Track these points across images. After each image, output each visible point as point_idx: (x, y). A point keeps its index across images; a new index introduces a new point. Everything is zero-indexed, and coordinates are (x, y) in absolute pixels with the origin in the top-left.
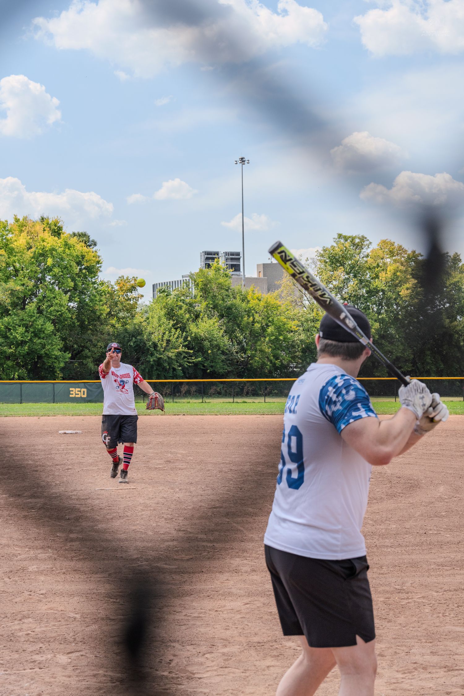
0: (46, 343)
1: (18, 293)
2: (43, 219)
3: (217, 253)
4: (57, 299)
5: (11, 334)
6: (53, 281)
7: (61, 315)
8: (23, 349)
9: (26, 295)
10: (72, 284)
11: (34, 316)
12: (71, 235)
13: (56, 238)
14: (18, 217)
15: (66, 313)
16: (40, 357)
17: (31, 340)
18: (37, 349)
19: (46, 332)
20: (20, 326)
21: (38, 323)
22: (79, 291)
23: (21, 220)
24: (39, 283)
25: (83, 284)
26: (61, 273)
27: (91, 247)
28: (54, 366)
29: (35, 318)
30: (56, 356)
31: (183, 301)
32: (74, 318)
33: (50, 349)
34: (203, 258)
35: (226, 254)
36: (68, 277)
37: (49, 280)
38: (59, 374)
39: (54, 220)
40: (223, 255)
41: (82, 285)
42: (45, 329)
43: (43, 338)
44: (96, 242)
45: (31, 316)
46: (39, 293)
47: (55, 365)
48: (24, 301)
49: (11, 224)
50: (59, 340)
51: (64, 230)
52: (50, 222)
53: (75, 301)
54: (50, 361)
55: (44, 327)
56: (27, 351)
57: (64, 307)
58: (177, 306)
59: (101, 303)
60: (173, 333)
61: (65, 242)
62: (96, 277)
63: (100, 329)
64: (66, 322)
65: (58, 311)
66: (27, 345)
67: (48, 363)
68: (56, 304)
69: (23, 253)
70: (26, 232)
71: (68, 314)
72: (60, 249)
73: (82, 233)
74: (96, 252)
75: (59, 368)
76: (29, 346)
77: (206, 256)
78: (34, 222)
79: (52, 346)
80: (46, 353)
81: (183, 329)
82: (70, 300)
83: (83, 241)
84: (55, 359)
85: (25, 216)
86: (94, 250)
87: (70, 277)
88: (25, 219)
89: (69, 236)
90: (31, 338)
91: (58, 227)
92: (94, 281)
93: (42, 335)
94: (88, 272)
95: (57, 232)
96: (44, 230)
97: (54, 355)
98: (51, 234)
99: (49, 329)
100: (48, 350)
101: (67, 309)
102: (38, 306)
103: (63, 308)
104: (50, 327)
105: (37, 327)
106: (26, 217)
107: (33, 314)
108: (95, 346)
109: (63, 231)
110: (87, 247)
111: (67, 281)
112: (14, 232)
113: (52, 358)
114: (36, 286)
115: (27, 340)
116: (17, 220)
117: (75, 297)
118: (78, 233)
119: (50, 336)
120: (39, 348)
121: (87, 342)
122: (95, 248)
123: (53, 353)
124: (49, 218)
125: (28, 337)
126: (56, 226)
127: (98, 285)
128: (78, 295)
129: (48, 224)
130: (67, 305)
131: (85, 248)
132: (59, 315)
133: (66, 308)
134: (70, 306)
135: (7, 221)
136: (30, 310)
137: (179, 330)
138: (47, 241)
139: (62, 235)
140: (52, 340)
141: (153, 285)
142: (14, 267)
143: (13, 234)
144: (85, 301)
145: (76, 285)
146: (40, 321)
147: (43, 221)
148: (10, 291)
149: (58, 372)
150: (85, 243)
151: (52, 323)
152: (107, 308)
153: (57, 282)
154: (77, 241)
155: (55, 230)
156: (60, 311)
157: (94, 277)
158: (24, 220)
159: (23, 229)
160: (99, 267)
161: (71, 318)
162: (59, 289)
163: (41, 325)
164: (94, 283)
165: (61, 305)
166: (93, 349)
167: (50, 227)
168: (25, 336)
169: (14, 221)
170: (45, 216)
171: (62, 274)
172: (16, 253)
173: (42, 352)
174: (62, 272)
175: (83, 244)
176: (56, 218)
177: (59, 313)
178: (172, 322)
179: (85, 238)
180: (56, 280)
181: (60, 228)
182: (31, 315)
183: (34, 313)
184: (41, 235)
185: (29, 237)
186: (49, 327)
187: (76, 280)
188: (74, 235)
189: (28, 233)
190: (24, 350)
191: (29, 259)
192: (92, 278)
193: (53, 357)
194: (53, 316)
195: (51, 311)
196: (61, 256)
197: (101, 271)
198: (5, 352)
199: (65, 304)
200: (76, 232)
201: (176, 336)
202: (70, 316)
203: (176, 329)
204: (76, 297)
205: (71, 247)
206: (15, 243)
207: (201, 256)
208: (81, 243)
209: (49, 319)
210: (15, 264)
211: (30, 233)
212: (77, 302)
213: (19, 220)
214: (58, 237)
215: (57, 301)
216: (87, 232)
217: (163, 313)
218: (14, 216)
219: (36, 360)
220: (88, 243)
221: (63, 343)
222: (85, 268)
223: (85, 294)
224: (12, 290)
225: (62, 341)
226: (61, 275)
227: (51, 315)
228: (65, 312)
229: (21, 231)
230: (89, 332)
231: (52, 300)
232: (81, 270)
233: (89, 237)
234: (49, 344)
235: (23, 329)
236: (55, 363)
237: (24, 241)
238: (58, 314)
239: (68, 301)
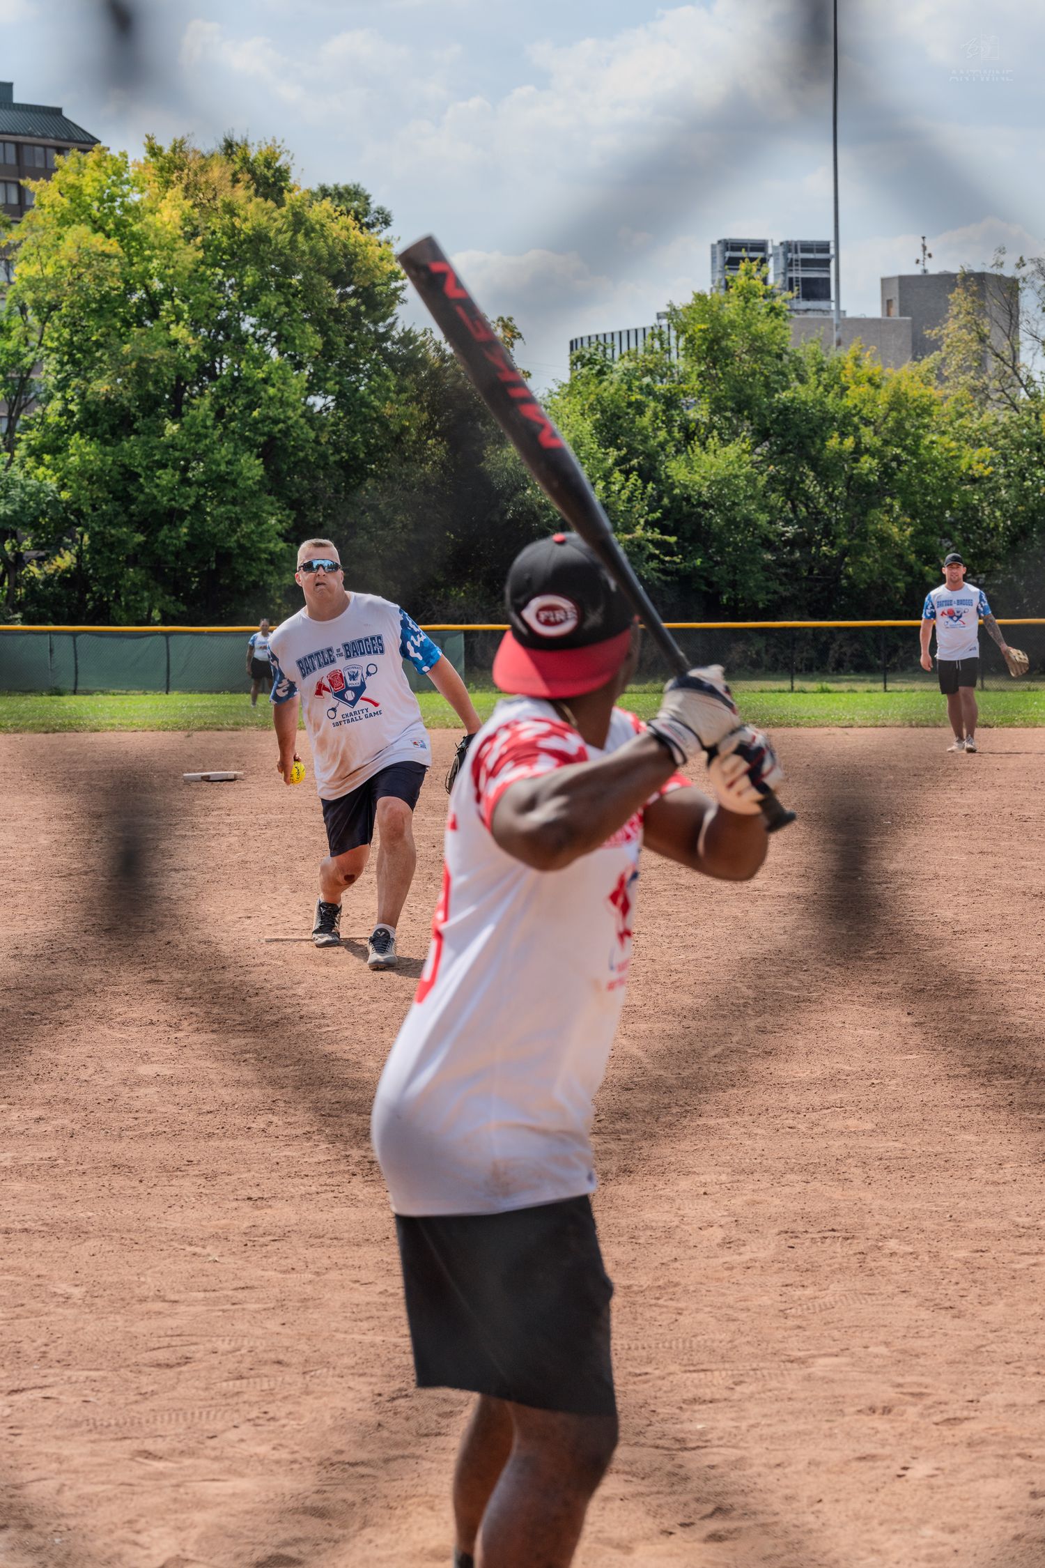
0: (241, 516)
1: (158, 368)
2: (229, 146)
3: (760, 247)
4: (273, 386)
5: (140, 489)
6: (263, 331)
7: (286, 433)
8: (173, 534)
9: (183, 372)
10: (317, 341)
11: (206, 437)
12: (314, 194)
13: (270, 204)
14: (159, 142)
15: (302, 428)
16: (225, 557)
17: (197, 507)
18: (215, 535)
19: (241, 484)
20: (164, 466)
21: (218, 456)
22: (340, 360)
23: (167, 151)
24: (220, 338)
25: (350, 340)
26: (284, 309)
27: (375, 230)
28: (265, 582)
29: (207, 441)
30: (271, 553)
31: (648, 391)
32: (323, 441)
33: (253, 532)
34: (719, 261)
35: (788, 247)
36: (305, 320)
37: (252, 330)
38: (280, 605)
39: (264, 148)
40: (781, 250)
41: (347, 344)
42: (240, 473)
43: (234, 502)
44: (388, 215)
45: (199, 437)
46: (221, 368)
47: (271, 580)
48: (177, 392)
49: (137, 164)
50: (279, 508)
51: (293, 178)
52: (253, 154)
53: (327, 392)
54: (255, 568)
55: (236, 468)
56: (186, 539)
57: (295, 409)
58: (630, 405)
59: (404, 396)
60: (616, 488)
61: (295, 214)
62: (390, 320)
63: (400, 475)
64: (301, 454)
65: (276, 421)
66: (187, 523)
67: (250, 573)
68: (271, 399)
69: (173, 250)
70: (181, 186)
71: (307, 428)
72: (280, 237)
73: (347, 189)
74: (388, 243)
75: (279, 588)
76: (192, 524)
77: (728, 254)
78: (203, 157)
79: (260, 524)
80: (241, 546)
81: (648, 474)
82: (313, 387)
83: (348, 212)
84: (270, 562)
85: (179, 139)
86: (382, 237)
87: (310, 321)
88: (178, 147)
89: (308, 197)
90: (198, 501)
91: (278, 170)
92: (382, 330)
93: (231, 493)
94: (364, 303)
95: (275, 184)
96: (235, 180)
97: (265, 551)
98: (257, 191)
99: (249, 475)
100: (248, 536)
101: (302, 416)
102: (217, 407)
103: (290, 413)
104: (252, 468)
105: (214, 467)
106: (182, 142)
107: (203, 431)
108: (386, 524)
109: (291, 181)
110: (361, 228)
111: (303, 332)
112: (146, 185)
113: (259, 559)
114: (213, 349)
115: (187, 508)
116: (154, 152)
117: (327, 380)
118: (336, 188)
119: (253, 494)
120: (221, 531)
121: (363, 513)
122: (386, 233)
123: (263, 546)
124: (250, 142)
125: (188, 497)
126: (268, 165)
127: (394, 343)
128: (336, 374)
129: (245, 160)
130: (304, 404)
131: (357, 232)
132: (280, 431)
133: (299, 412)
134: (314, 405)
135: (124, 155)
136: (194, 418)
137: (634, 477)
138: (242, 213)
139: (286, 195)
140: (259, 508)
141: (571, 343)
142: (147, 288)
143: (142, 191)
144: (357, 389)
145: (328, 344)
146: (223, 452)
147: (233, 153)
148: (134, 364)
149: (279, 601)
150: (356, 218)
151: (258, 457)
152: (422, 410)
153: (274, 334)
154: (331, 211)
155: (267, 178)
156: (284, 422)
157: (383, 318)
158: (174, 150)
159: (174, 178)
160: (396, 289)
161: (317, 441)
162: (281, 353)
163: (229, 463)
164: (385, 337)
165: (283, 403)
166: (380, 532)
167: (252, 172)
168: (181, 495)
169: (148, 156)
170: (237, 138)
171: (287, 310)
172: (153, 248)
173: (232, 542)
174: (288, 304)
175: (349, 220)
176: (270, 142)
177: (281, 426)
178: (613, 453)
179: (355, 204)
180: (271, 330)
181: (282, 174)
182: (198, 434)
183: (206, 427)
184: (225, 196)
185: (190, 203)
186: (250, 469)
187: (330, 328)
188: (325, 192)
189: (186, 189)
190: (178, 538)
191: (191, 267)
192: (375, 323)
193: (264, 556)
194: (263, 434)
195: (256, 422)
196: (283, 259)
197: (404, 301)
198: (122, 542)
199: (298, 400)
200: (330, 186)
201: (625, 495)
202: (312, 435)
203: (627, 473)
204: (330, 379)
205: (313, 230)
206: (149, 218)
207: (713, 253)
208: (343, 218)
209: (250, 444)
210: (148, 282)
211: (192, 190)
212: (332, 394)
213: (161, 149)
214: (276, 202)
215: (272, 391)
216: (363, 186)
217: (588, 426)
218: (146, 140)
219: (214, 566)
220: (366, 216)
221: (294, 516)
222: (355, 294)
223: (357, 371)
224: (142, 360)
225: (292, 508)
226: (285, 314)
227: (256, 434)
228: (297, 422)
229: (168, 184)
230: (369, 484)
231: (258, 387)
232: (343, 297)
233: (367, 198)
234: (250, 519)
235: (173, 476)
236: (270, 573)
237: (176, 214)
238: (276, 429)
239: (307, 389)
